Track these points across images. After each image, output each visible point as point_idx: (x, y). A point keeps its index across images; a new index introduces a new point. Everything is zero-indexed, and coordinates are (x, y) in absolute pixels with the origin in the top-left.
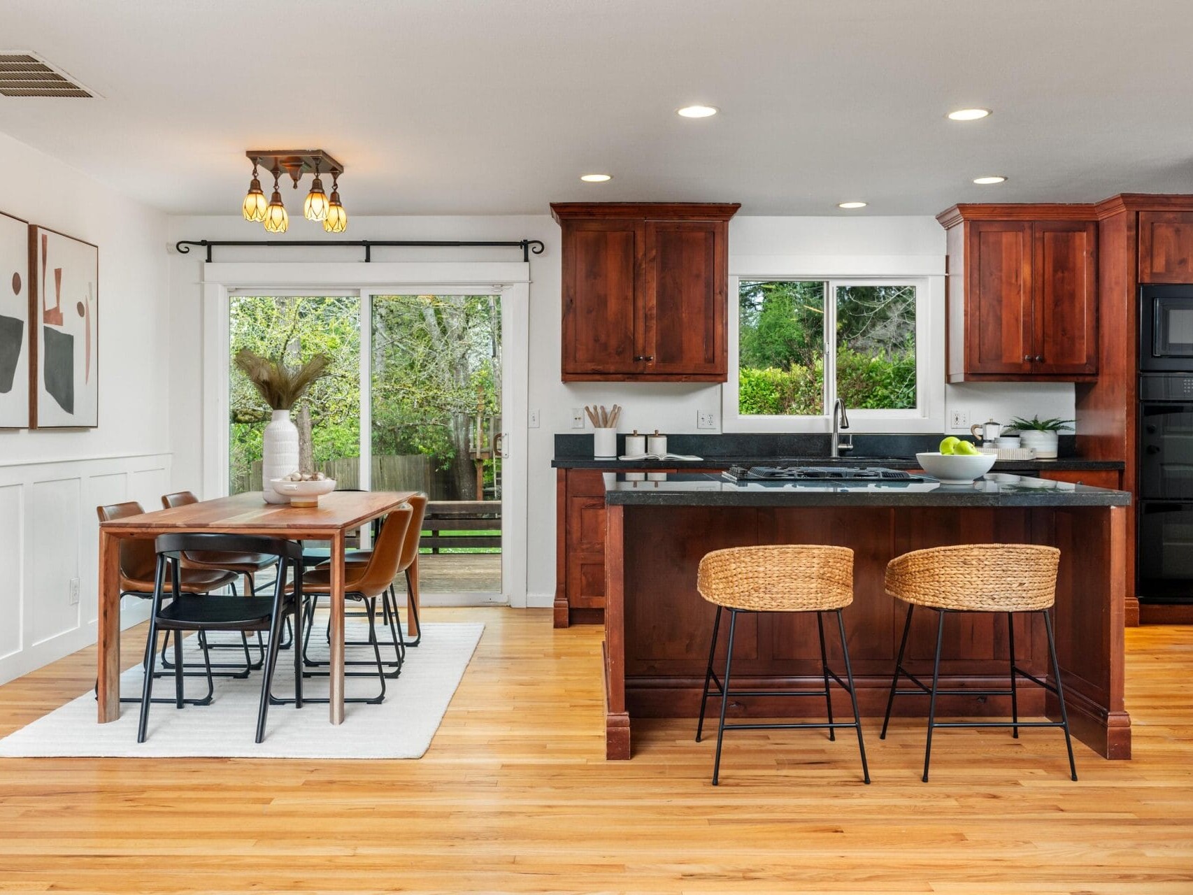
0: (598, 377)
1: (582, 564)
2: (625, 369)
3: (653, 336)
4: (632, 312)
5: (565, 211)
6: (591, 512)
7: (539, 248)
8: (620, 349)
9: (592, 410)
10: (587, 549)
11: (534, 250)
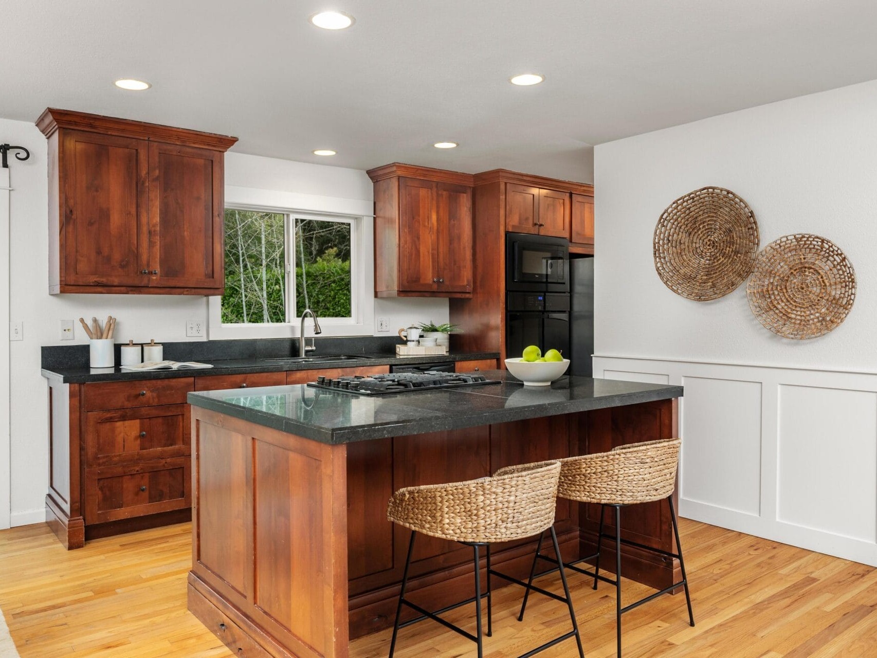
0: (100, 289)
1: (98, 479)
2: (130, 282)
3: (157, 251)
4: (135, 227)
5: (64, 119)
6: (107, 426)
7: (23, 154)
8: (124, 263)
9: (90, 323)
10: (104, 463)
11: (18, 155)
